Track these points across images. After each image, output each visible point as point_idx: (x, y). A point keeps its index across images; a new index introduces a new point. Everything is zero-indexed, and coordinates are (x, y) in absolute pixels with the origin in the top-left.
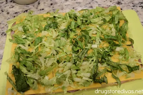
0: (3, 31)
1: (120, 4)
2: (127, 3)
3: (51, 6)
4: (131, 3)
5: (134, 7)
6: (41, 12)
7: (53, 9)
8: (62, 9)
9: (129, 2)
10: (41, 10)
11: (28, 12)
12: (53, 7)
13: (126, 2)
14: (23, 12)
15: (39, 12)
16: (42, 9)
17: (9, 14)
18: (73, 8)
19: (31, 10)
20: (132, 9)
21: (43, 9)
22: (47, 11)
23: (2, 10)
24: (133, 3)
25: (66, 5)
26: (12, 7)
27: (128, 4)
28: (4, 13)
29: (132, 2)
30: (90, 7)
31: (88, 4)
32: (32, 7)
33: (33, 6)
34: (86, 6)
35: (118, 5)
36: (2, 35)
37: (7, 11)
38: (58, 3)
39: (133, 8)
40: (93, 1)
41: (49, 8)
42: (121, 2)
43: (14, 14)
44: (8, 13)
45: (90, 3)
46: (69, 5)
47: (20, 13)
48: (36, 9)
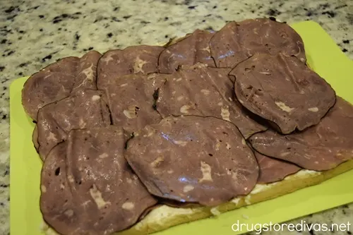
2: (293, 9)
3: (111, 39)
4: (301, 8)
7: (117, 44)
9: (297, 9)
10: (85, 50)
11: (53, 58)
12: (116, 41)
13: (290, 9)
14: (41, 60)
16: (88, 49)
17: (5, 70)
20: (308, 20)
21: (91, 49)
26: (9, 54)
27: (295, 11)
29: (303, 6)
33: (65, 44)
38: (125, 31)
39: (308, 17)
41: (105, 43)
42: (277, 9)
44: (1, 68)
46: (154, 31)
47: (34, 63)
48: (74, 51)
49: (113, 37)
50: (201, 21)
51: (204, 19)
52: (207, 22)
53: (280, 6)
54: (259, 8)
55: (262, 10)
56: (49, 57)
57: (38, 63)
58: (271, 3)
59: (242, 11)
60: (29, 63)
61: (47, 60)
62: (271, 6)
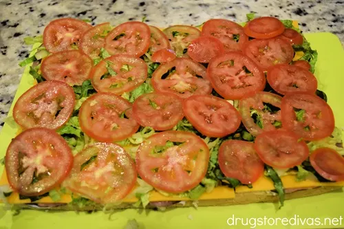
0: (24, 47)
1: (302, 14)
2: (321, 13)
3: (141, 8)
4: (329, 13)
5: (336, 23)
6: (115, 17)
7: (145, 13)
8: (164, 16)
9: (325, 13)
10: (116, 13)
11: (87, 14)
12: (145, 10)
13: (318, 12)
14: (76, 14)
15: (111, 17)
16: (118, 12)
17: (44, 17)
18: (191, 15)
19: (95, 11)
20: (331, 26)
21: (121, 13)
22: (130, 17)
23: (31, 8)
24: (334, 15)
25: (174, 8)
26: (54, 4)
27: (322, 15)
28: (33, 13)
29: (333, 11)
30: (230, 15)
31: (226, 8)
32: (98, 6)
33: (101, 5)
34: (222, 12)
35: (298, 16)
36: (20, 55)
37: (42, 10)
38: (157, 3)
39: (333, 23)
40: (238, 5)
41: (135, 10)
42: (306, 10)
43: (55, 16)
44: (43, 15)
45: (231, 7)
46: (182, 7)
47: (70, 15)
48: (106, 12)
49: (145, 6)
50: (228, 7)
51: (231, 5)
52: (233, 9)
53: (310, 7)
54: (288, 6)
55: (290, 7)
56: (84, 13)
57: (73, 17)
58: (302, 3)
59: (271, 5)
60: (66, 14)
61: (81, 15)
62: (301, 6)
